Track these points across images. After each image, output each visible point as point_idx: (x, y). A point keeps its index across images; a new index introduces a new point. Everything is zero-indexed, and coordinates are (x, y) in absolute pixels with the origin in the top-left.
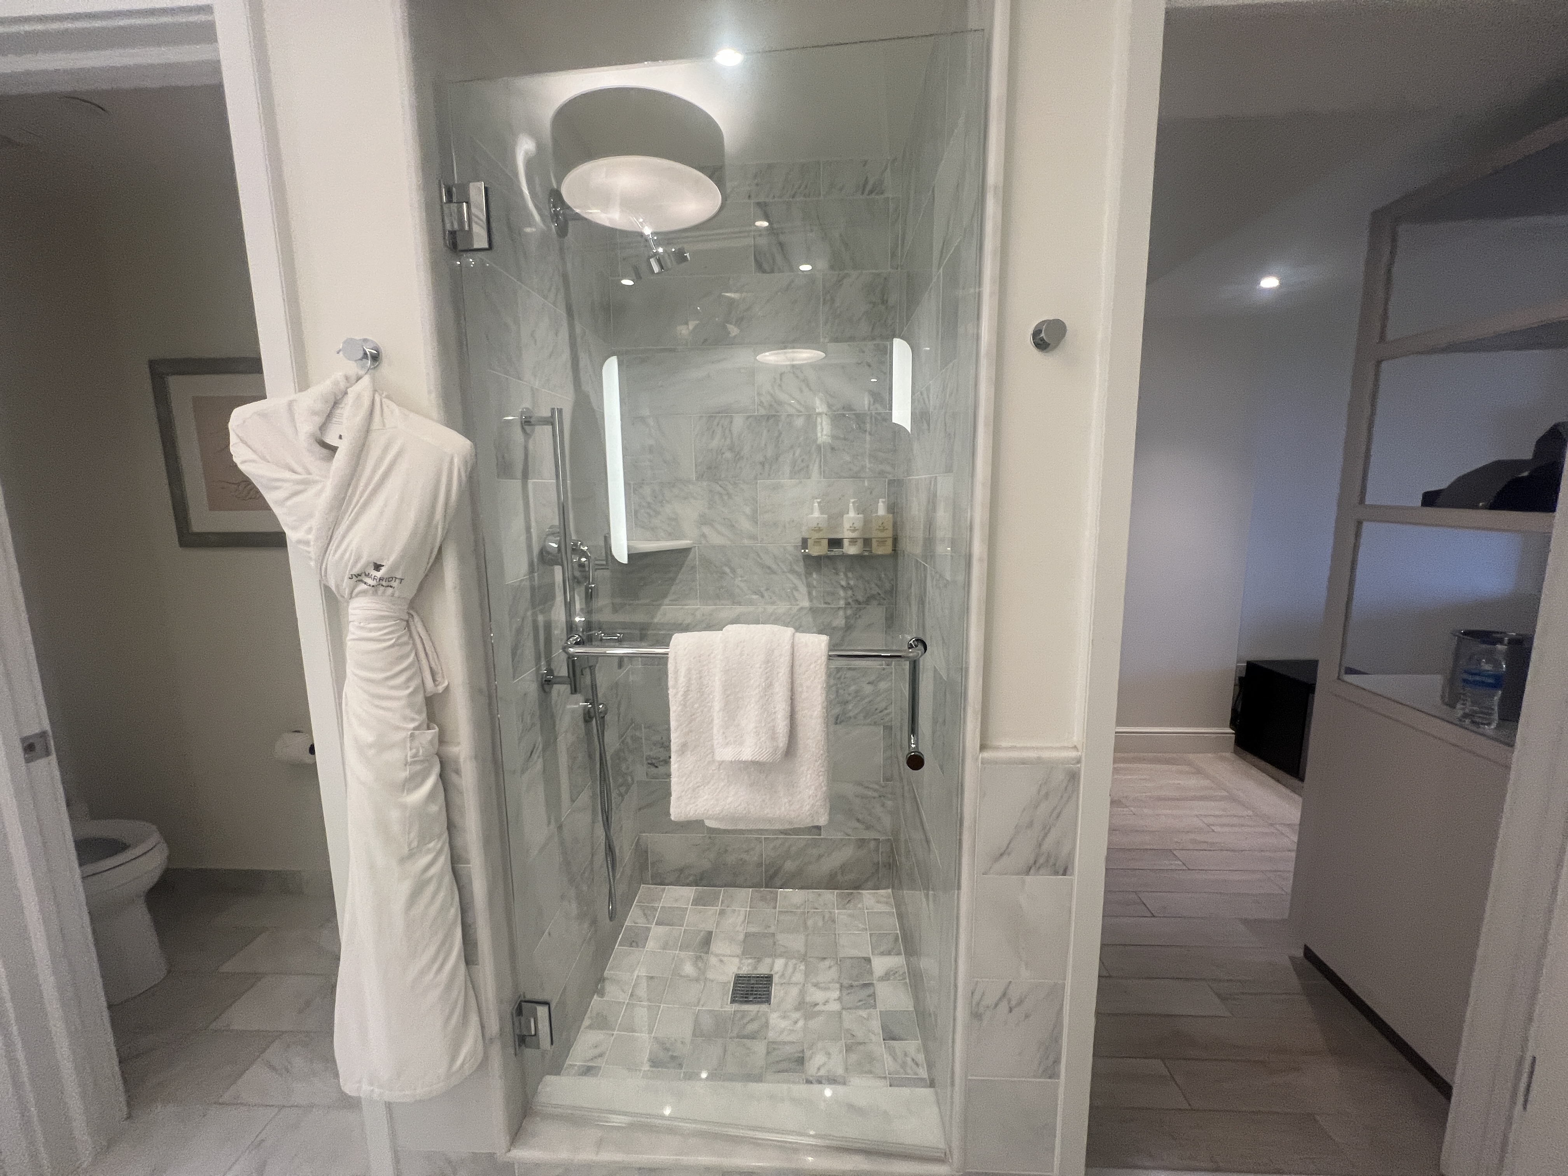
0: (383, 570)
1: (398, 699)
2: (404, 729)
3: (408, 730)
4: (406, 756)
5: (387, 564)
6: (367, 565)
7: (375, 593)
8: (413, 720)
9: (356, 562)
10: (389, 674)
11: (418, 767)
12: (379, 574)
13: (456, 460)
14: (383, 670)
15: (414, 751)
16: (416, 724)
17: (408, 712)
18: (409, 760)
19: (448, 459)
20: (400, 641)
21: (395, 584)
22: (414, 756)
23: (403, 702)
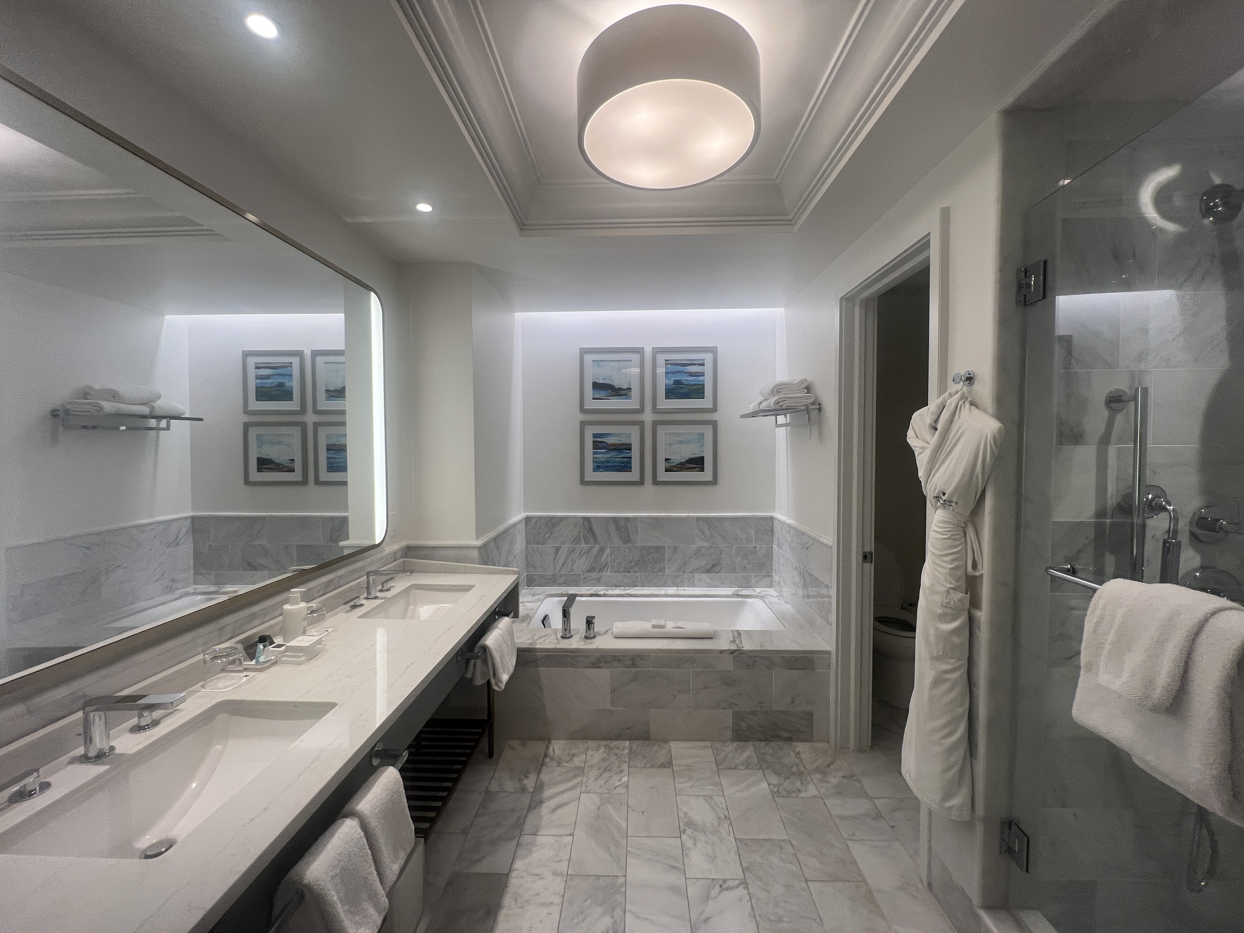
0: (946, 496)
1: (945, 568)
2: (944, 586)
3: (946, 587)
4: (943, 601)
5: (948, 493)
6: (939, 492)
7: (945, 508)
8: (951, 583)
9: (935, 489)
10: (944, 553)
11: (949, 611)
12: (944, 498)
13: (989, 436)
14: (941, 550)
15: (948, 601)
16: (952, 586)
17: (948, 577)
18: (944, 604)
19: (985, 436)
20: (952, 537)
21: (953, 504)
22: (948, 603)
23: (948, 571)
